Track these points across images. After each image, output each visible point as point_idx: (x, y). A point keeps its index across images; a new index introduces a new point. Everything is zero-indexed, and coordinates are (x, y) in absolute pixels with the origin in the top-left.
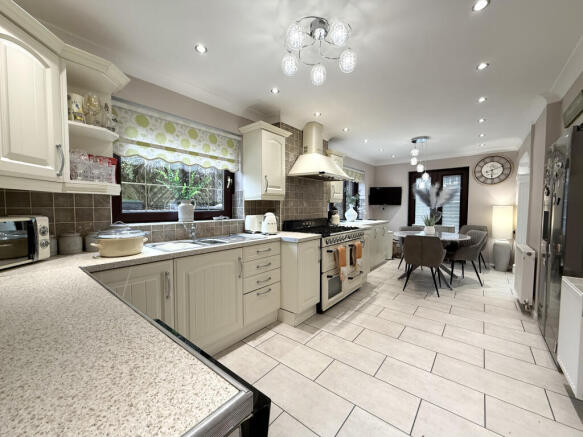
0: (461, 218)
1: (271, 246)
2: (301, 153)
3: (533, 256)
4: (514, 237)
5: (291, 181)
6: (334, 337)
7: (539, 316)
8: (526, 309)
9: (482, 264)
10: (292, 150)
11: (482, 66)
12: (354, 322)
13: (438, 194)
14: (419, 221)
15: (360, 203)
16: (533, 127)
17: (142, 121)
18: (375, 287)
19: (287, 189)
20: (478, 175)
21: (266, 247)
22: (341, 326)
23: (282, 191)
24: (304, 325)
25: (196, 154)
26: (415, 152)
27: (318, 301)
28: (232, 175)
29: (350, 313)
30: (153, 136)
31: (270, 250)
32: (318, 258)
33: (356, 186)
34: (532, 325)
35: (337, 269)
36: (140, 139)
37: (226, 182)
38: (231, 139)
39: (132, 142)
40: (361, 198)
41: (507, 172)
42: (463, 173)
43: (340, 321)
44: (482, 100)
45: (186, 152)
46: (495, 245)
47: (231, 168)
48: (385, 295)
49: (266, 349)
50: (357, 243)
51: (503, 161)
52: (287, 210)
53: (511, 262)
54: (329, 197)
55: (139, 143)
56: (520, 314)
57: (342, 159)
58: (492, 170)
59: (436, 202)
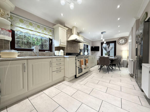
0: (114, 54)
1: (61, 58)
2: (71, 35)
3: (133, 61)
4: (128, 58)
5: (68, 42)
6: (79, 84)
7: (135, 77)
8: (132, 76)
9: (120, 66)
10: (69, 34)
11: (119, 6)
12: (85, 80)
13: (108, 48)
14: (104, 55)
15: (89, 50)
16: (132, 28)
17: (22, 21)
18: (92, 71)
19: (67, 44)
20: (118, 43)
21: (59, 59)
22: (81, 81)
23: (65, 44)
24: (71, 81)
25: (40, 33)
26: (102, 36)
27: (75, 74)
28: (51, 40)
29: (84, 78)
30: (25, 26)
31: (61, 59)
32: (75, 62)
33: (87, 46)
34: (134, 80)
35: (81, 66)
36: (20, 26)
37: (50, 42)
38: (51, 30)
39: (18, 27)
40: (89, 49)
41: (126, 42)
42: (115, 42)
43: (81, 80)
44: (119, 19)
45: (36, 32)
46: (123, 61)
47: (51, 38)
48: (95, 73)
49: (59, 88)
50: (87, 59)
51: (125, 39)
52: (67, 50)
53: (127, 65)
54: (80, 48)
55: (20, 27)
56: (130, 77)
57: (83, 38)
58: (122, 41)
59: (108, 50)
